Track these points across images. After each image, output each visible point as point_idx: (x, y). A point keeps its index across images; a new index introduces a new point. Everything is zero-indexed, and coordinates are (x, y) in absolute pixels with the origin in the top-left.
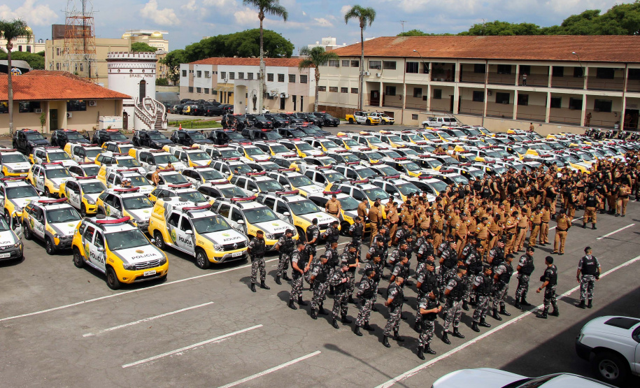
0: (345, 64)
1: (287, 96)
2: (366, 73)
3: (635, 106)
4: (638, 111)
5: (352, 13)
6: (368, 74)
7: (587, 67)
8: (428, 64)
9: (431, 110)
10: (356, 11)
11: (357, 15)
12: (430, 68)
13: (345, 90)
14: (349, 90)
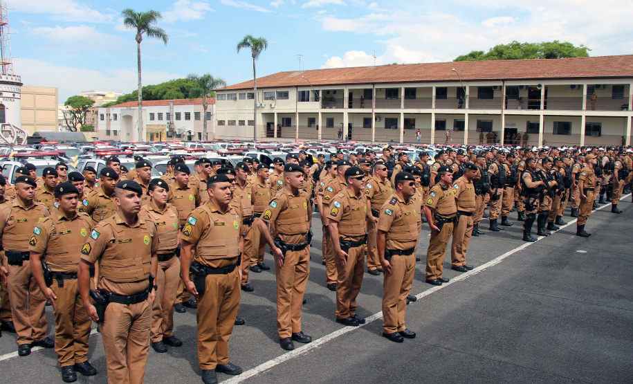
0: (242, 97)
1: (192, 134)
2: (261, 105)
3: (514, 125)
4: (516, 129)
5: (245, 43)
6: (263, 106)
7: (467, 86)
8: (318, 91)
9: (322, 139)
10: (248, 41)
11: (249, 45)
12: (320, 95)
13: (242, 123)
14: (246, 123)
